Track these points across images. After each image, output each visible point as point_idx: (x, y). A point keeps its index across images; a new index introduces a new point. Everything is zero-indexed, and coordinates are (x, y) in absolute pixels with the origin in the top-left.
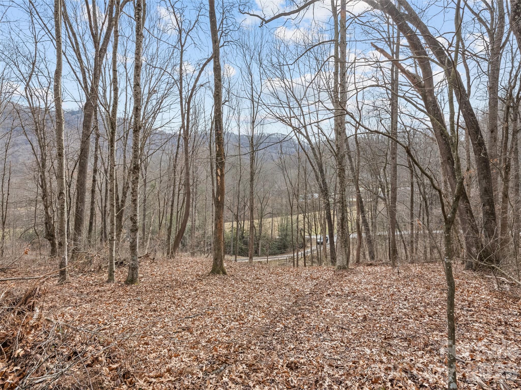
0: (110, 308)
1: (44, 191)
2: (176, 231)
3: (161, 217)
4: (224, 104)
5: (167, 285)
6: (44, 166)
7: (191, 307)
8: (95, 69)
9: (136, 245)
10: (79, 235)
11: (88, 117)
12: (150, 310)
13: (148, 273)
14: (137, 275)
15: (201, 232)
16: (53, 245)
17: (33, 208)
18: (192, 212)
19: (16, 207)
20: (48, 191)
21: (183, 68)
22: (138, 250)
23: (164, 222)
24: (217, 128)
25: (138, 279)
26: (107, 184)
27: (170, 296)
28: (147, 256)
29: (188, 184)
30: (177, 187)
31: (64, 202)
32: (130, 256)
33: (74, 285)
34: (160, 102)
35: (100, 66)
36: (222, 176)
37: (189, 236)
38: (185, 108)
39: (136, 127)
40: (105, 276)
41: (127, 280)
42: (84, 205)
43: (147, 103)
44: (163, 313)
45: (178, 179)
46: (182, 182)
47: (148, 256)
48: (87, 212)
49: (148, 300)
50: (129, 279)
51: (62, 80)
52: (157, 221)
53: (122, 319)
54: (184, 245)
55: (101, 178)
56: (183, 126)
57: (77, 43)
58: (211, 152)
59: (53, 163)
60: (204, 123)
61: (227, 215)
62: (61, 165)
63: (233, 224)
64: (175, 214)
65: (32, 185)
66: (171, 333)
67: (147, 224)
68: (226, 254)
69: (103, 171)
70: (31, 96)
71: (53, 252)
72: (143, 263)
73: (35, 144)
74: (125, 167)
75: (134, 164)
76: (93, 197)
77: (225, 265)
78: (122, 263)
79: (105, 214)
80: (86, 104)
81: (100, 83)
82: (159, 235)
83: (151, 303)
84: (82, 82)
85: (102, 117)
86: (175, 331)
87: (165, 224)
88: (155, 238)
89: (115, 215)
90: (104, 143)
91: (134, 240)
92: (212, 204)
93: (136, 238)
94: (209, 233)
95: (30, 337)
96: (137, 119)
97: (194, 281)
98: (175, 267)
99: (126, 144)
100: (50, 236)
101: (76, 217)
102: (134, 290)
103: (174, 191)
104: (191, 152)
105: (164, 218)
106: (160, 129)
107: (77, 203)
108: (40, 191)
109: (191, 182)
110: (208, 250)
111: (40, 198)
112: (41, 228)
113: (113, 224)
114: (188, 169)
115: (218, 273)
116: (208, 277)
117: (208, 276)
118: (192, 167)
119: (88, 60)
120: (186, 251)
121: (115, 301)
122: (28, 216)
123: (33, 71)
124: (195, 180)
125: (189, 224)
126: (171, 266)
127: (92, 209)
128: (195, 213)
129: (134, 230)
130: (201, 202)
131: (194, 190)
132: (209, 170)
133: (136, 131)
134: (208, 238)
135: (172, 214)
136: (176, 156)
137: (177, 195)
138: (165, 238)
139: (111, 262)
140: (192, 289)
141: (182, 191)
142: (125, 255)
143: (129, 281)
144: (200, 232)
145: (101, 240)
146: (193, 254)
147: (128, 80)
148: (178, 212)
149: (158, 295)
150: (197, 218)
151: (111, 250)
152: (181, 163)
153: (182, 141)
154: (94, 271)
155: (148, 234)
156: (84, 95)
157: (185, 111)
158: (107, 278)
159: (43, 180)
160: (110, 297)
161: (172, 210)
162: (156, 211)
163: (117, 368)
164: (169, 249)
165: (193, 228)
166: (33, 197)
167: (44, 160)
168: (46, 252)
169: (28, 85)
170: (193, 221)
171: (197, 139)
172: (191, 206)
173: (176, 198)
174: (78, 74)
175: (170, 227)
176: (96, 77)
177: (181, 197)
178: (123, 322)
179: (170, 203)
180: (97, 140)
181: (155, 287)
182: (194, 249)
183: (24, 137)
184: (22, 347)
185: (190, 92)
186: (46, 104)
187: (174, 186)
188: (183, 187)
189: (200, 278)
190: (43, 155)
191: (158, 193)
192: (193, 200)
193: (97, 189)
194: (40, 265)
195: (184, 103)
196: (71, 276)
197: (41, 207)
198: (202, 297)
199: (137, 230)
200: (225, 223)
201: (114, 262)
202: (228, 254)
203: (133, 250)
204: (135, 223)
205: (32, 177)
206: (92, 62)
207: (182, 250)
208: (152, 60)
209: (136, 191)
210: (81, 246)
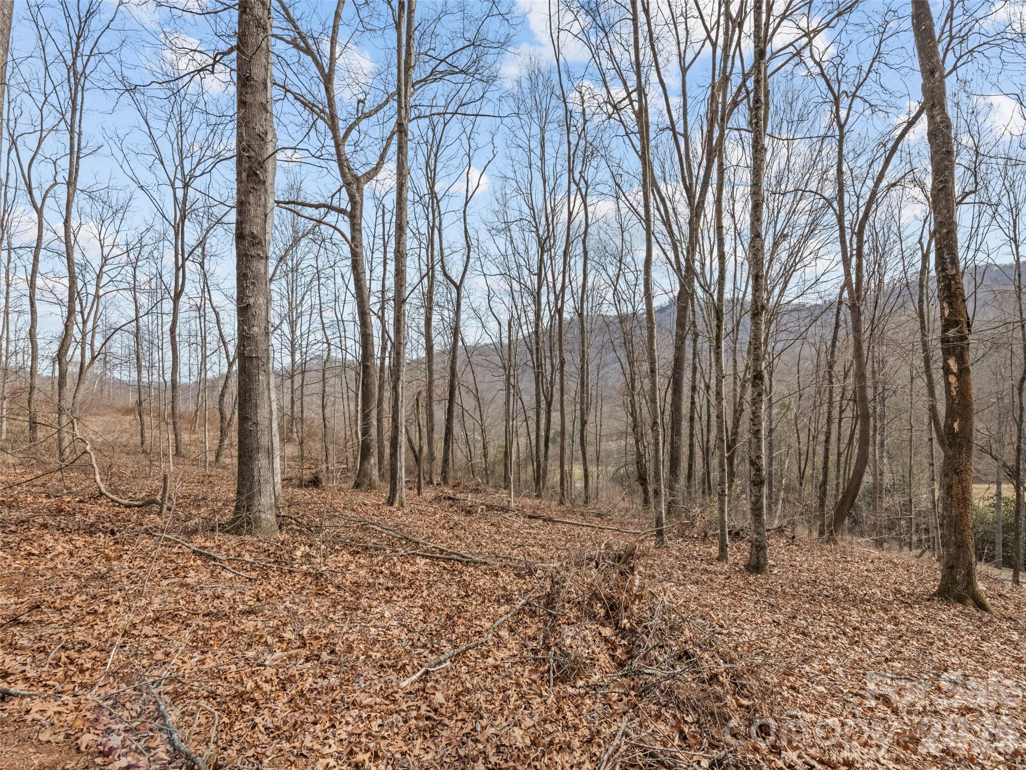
0: (726, 604)
1: (635, 419)
2: (837, 490)
3: (803, 462)
4: (960, 203)
5: (825, 592)
6: (633, 388)
7: (889, 657)
8: (691, 237)
9: (762, 508)
10: (676, 481)
11: (682, 311)
12: (796, 631)
13: (783, 561)
14: (765, 559)
15: (898, 499)
16: (646, 491)
17: (623, 443)
18: (874, 456)
19: (607, 441)
20: (639, 419)
21: (845, 168)
22: (765, 517)
23: (808, 471)
24: (944, 263)
25: (767, 567)
26: (708, 407)
27: (833, 617)
28: (780, 530)
29: (864, 398)
30: (837, 405)
31: (658, 435)
32: (753, 527)
33: (673, 552)
34: (794, 253)
35: (697, 230)
36: (963, 372)
37: (869, 504)
38: (851, 245)
39: (757, 308)
40: (715, 550)
41: (749, 564)
42: (680, 439)
43: (771, 260)
44: (821, 644)
45: (837, 390)
46: (849, 394)
47: (783, 531)
48: (685, 450)
49: (789, 610)
50: (752, 563)
51: (653, 268)
52: (795, 468)
53: (746, 627)
54: (856, 522)
55: (701, 399)
56: (847, 283)
57: (666, 211)
58: (922, 323)
59: (642, 382)
60: (901, 264)
61: (980, 467)
62: (653, 383)
63: (999, 488)
64: (833, 458)
65: (621, 413)
66: (845, 691)
67: (776, 474)
68: (980, 559)
69: (702, 386)
70: (619, 301)
71: (646, 501)
72: (773, 541)
73: (624, 360)
74: (735, 378)
75: (754, 371)
76: (692, 428)
77: (981, 586)
78: (738, 534)
79: (708, 453)
80: (680, 293)
81: (697, 256)
82: (800, 495)
83: (795, 617)
84: (673, 263)
85: (700, 306)
86: (855, 691)
87: (812, 476)
88: (791, 499)
89: (726, 455)
90: (704, 345)
91: (758, 499)
92: (931, 440)
93: (761, 496)
94: (924, 504)
95: (635, 608)
96: (757, 294)
97: (890, 603)
98: (839, 562)
99: (737, 339)
100: (642, 479)
101: (672, 456)
102: (761, 585)
103: (830, 413)
104: (868, 333)
105: (809, 464)
106: (796, 301)
107: (672, 436)
108: (630, 419)
109: (870, 392)
110: (920, 541)
111: (630, 430)
112: (632, 468)
113: (724, 470)
114: (861, 366)
115: (960, 600)
116: (928, 603)
117: (929, 600)
118: (870, 363)
119: (680, 228)
120: (862, 534)
121: (732, 593)
122: (618, 452)
123: (620, 269)
124: (880, 389)
125: (867, 479)
126: (831, 558)
127: (691, 445)
128: (881, 457)
129: (757, 483)
130: (896, 434)
131: (878, 410)
132: (919, 362)
133: (756, 315)
134: (919, 514)
135: (826, 458)
136: (833, 345)
137: (837, 420)
138: (814, 502)
139: (723, 530)
140: (886, 617)
141: (848, 413)
142: (743, 521)
143: (752, 567)
144: (896, 498)
145: (703, 493)
146: (879, 544)
147: (738, 234)
148: (839, 455)
149: (807, 606)
150: (886, 469)
151: (722, 510)
152: (845, 356)
153: (846, 314)
154: (697, 538)
155: (779, 491)
156: (677, 281)
157: (852, 250)
158: (717, 554)
159: (633, 406)
160: (725, 586)
161: (827, 450)
162: (792, 451)
163: (748, 707)
164: (822, 525)
165: (876, 490)
166: (623, 428)
167: (633, 380)
168: (639, 500)
169: (616, 289)
170: (878, 475)
171: (881, 302)
172: (871, 443)
173: (835, 427)
174: (668, 253)
175: (824, 482)
176: (691, 250)
177: (847, 425)
178: (748, 633)
179: (822, 438)
180: (695, 341)
181: (801, 589)
182: (881, 533)
183: (613, 355)
184: (628, 618)
185: (863, 209)
186: (633, 308)
187: (831, 403)
188: (851, 403)
189: (908, 601)
190: (633, 373)
191: (796, 418)
192: (875, 430)
193: (696, 415)
194: (634, 516)
195: (848, 237)
196: (670, 539)
197: (632, 441)
198: (915, 643)
199: (762, 483)
200: (974, 486)
201: (727, 530)
202: (987, 561)
203: (756, 515)
204: (759, 470)
205: (621, 402)
206: (686, 229)
207: (851, 531)
208: (779, 183)
209: (759, 417)
210: (679, 498)
